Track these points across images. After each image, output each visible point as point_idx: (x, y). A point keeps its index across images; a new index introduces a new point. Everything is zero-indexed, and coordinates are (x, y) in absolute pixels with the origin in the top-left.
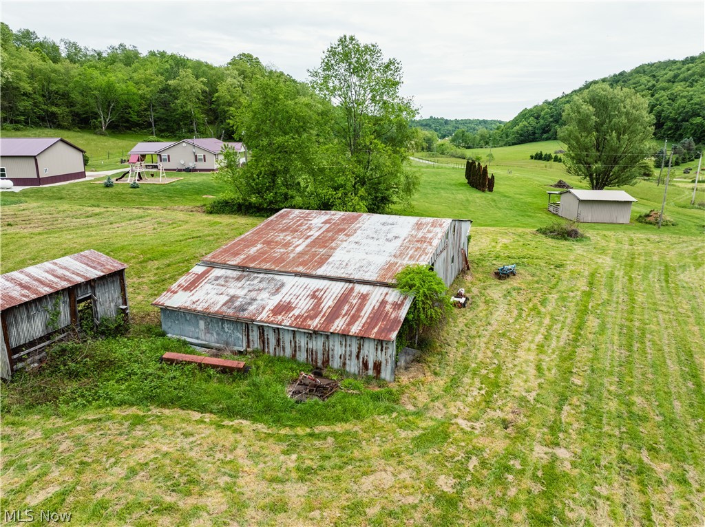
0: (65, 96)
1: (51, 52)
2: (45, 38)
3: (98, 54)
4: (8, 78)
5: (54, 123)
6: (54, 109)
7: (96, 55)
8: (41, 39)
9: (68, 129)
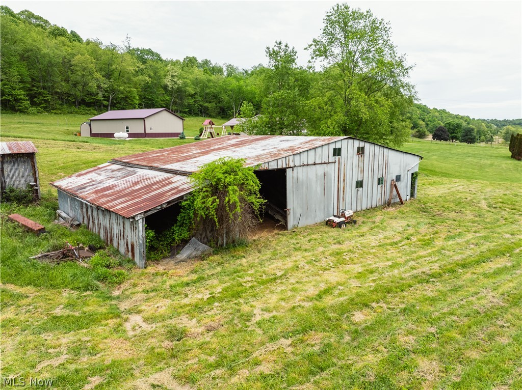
0: (215, 96)
1: (217, 70)
2: (216, 64)
3: (246, 72)
4: (179, 85)
5: (207, 114)
6: (206, 104)
7: (244, 72)
8: (214, 64)
9: (214, 117)
